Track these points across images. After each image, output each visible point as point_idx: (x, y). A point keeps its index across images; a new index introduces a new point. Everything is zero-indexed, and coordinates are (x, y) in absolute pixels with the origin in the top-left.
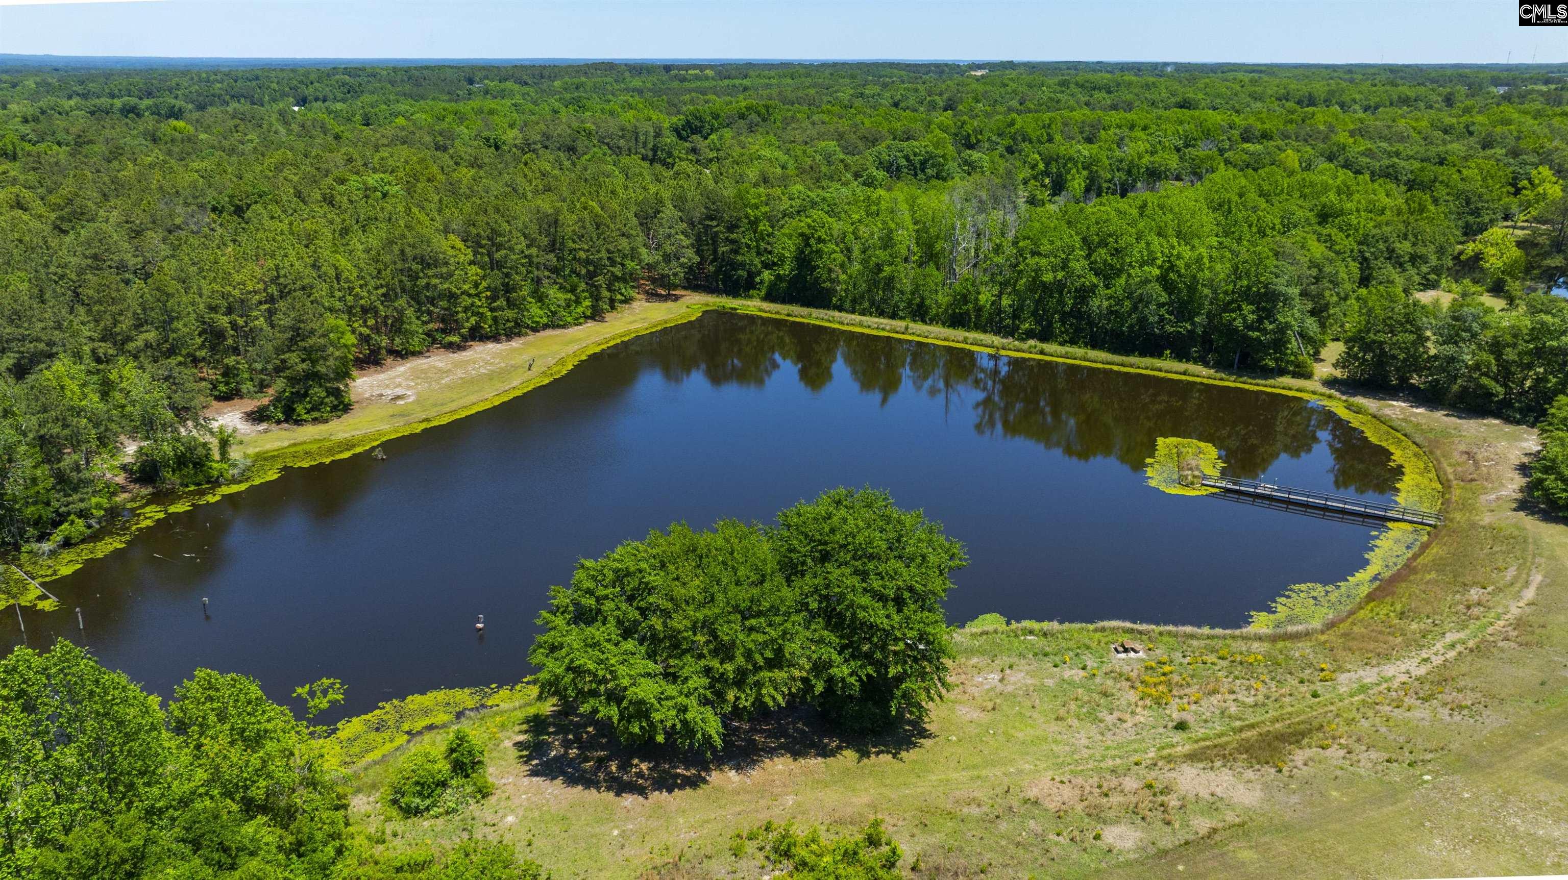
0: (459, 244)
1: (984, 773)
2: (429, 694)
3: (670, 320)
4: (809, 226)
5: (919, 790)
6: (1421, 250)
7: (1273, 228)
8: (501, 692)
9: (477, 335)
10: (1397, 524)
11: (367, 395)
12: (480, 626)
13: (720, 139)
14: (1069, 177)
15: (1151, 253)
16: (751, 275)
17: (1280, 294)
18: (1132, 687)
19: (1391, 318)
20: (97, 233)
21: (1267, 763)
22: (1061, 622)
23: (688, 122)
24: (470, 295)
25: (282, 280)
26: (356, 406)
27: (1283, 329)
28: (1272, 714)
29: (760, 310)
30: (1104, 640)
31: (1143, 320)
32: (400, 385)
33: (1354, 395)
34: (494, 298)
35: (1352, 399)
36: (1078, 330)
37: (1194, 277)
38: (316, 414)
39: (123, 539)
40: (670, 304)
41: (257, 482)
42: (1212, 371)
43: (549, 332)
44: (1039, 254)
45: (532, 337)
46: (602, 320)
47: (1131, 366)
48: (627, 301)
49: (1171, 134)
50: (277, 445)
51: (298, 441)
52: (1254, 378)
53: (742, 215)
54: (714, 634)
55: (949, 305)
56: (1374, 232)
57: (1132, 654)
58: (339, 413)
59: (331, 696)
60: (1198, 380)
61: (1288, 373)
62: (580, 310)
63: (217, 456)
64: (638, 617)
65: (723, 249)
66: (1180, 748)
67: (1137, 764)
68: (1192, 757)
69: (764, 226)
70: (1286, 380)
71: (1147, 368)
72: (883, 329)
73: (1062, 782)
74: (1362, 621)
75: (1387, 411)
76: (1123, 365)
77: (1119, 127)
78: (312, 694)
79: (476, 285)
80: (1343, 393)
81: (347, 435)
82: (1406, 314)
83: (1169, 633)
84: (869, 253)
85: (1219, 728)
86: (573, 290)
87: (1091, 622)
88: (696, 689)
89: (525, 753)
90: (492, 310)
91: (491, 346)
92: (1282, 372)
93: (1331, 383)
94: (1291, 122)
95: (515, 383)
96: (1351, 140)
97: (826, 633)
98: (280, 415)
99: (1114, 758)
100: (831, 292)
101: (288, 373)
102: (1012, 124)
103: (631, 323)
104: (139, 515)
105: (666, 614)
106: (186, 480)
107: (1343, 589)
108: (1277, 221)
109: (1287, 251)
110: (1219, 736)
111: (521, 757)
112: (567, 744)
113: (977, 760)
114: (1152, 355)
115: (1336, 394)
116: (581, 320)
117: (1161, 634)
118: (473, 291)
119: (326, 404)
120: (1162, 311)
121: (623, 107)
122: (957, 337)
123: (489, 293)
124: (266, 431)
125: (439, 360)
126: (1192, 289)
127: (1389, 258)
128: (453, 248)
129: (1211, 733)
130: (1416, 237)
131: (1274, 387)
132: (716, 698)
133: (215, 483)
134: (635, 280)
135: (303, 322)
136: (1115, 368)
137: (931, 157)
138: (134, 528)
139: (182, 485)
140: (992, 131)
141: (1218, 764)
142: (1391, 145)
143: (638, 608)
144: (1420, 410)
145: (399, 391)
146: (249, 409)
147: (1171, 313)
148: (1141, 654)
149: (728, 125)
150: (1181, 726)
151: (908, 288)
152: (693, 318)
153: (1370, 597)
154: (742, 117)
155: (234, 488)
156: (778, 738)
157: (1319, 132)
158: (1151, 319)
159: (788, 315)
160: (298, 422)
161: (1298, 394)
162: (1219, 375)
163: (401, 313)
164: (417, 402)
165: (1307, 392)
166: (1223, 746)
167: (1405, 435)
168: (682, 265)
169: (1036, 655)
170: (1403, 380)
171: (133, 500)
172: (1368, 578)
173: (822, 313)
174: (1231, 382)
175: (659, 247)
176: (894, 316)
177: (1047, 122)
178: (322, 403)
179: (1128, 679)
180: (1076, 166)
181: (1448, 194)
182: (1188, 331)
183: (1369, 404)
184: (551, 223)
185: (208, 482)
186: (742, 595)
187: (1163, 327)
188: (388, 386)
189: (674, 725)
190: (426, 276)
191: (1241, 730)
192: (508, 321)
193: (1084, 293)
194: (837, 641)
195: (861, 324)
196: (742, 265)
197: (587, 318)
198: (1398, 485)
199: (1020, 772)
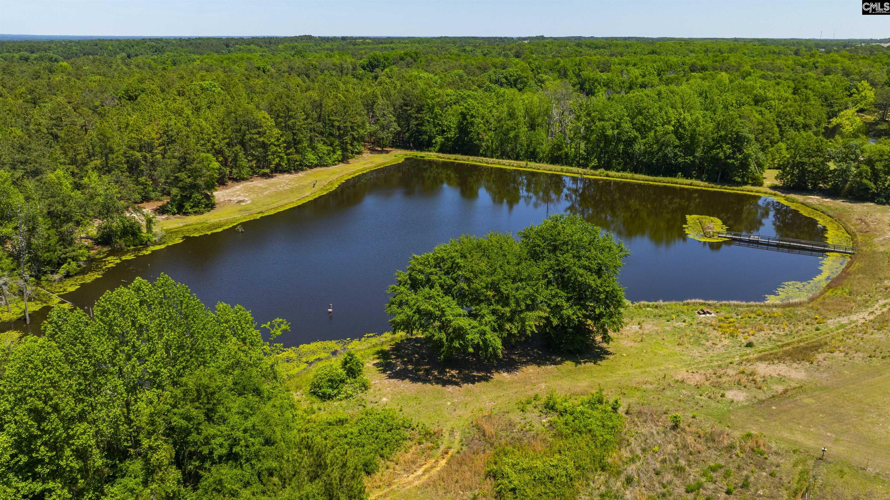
0: (267, 116)
1: (647, 370)
2: (312, 344)
3: (387, 163)
4: (466, 108)
5: (615, 379)
6: (808, 122)
7: (732, 106)
8: (354, 342)
9: (279, 170)
10: (831, 254)
11: (222, 200)
12: (330, 310)
13: (391, 71)
14: (596, 91)
15: (668, 117)
16: (431, 138)
17: (745, 137)
18: (715, 329)
19: (808, 149)
20: (59, 105)
21: (803, 360)
22: (664, 301)
23: (370, 62)
24: (275, 145)
25: (170, 133)
26: (217, 206)
27: (747, 157)
28: (796, 339)
29: (438, 157)
30: (690, 309)
31: (665, 156)
32: (239, 195)
33: (789, 193)
34: (287, 148)
35: (788, 196)
36: (626, 164)
37: (694, 130)
38: (196, 209)
39: (100, 273)
40: (384, 155)
41: (170, 244)
42: (706, 183)
43: (318, 169)
44: (603, 120)
45: (309, 171)
46: (348, 163)
47: (660, 182)
48: (359, 153)
49: (651, 67)
50: (176, 225)
51: (188, 223)
52: (731, 186)
53: (425, 103)
54: (498, 291)
55: (551, 151)
56: (784, 110)
57: (708, 315)
58: (209, 209)
59: (283, 327)
60: (699, 188)
61: (749, 184)
62: (335, 156)
63: (144, 230)
64: (453, 283)
65: (414, 122)
66: (752, 356)
67: (731, 363)
68: (761, 359)
69: (437, 110)
70: (749, 187)
71: (669, 183)
72: (513, 166)
73: (693, 372)
74: (829, 297)
75: (809, 201)
76: (655, 181)
77: (620, 64)
78: (272, 326)
79: (278, 140)
80: (783, 193)
81: (217, 220)
82: (817, 146)
83: (725, 305)
84: (503, 122)
85: (770, 346)
86: (331, 145)
87: (682, 300)
88: (490, 322)
89: (380, 368)
90: (287, 155)
91: (287, 175)
92: (746, 183)
93: (774, 188)
94: (716, 61)
95: (307, 194)
96: (752, 71)
97: (558, 291)
98: (175, 210)
99: (717, 361)
100: (479, 147)
101: (180, 184)
102: (558, 63)
103: (365, 164)
104: (105, 261)
105: (468, 280)
106: (128, 244)
107: (812, 284)
108: (734, 102)
109: (745, 115)
110: (772, 349)
111: (380, 370)
112: (404, 363)
113: (641, 364)
114: (671, 176)
115: (779, 193)
116: (336, 162)
117: (721, 305)
118: (276, 143)
119: (202, 203)
120: (676, 151)
121: (326, 57)
122: (556, 169)
123: (285, 145)
124: (167, 219)
125: (258, 183)
126: (693, 138)
127: (792, 126)
128: (264, 118)
129: (767, 348)
130: (805, 114)
131: (743, 191)
132: (499, 329)
133: (146, 245)
134: (364, 141)
135: (188, 154)
136: (651, 183)
137: (520, 78)
138: (104, 268)
139: (126, 246)
140: (546, 67)
141: (776, 362)
142: (774, 73)
143: (452, 278)
144: (827, 200)
145: (241, 198)
146: (155, 207)
147: (680, 152)
148: (713, 315)
149: (393, 64)
150: (750, 345)
151: (525, 144)
152: (400, 162)
153: (829, 287)
154: (402, 59)
155: (158, 247)
156: (526, 357)
157: (733, 66)
158: (669, 155)
159: (455, 159)
160: (186, 214)
161: (757, 194)
162: (711, 185)
163: (236, 155)
164: (253, 203)
165: (762, 193)
166: (776, 354)
167: (822, 212)
168: (391, 132)
169: (655, 316)
170: (815, 185)
171: (99, 253)
172: (824, 279)
173: (476, 158)
174: (717, 188)
175: (377, 121)
176: (517, 158)
177: (578, 62)
178: (199, 203)
179: (711, 325)
180: (600, 84)
181: (814, 95)
182: (691, 161)
183: (800, 198)
184: (318, 106)
185: (141, 245)
186: (512, 270)
187: (676, 160)
188: (233, 196)
189: (478, 343)
190: (250, 133)
191: (782, 346)
192: (296, 161)
193: (630, 142)
194: (566, 295)
195: (499, 163)
196: (425, 132)
197: (339, 161)
198: (826, 236)
199: (668, 369)
